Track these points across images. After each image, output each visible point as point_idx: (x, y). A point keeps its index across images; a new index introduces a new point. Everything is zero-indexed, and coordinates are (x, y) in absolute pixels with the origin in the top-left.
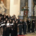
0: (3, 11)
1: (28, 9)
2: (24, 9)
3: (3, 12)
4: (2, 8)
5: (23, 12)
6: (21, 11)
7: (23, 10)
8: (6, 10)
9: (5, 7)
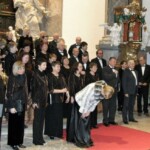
0: (34, 24)
1: (143, 14)
2: (124, 17)
3: (33, 28)
4: (28, 9)
5: (120, 28)
6: (112, 25)
7: (121, 21)
8: (45, 19)
9: (43, 8)
